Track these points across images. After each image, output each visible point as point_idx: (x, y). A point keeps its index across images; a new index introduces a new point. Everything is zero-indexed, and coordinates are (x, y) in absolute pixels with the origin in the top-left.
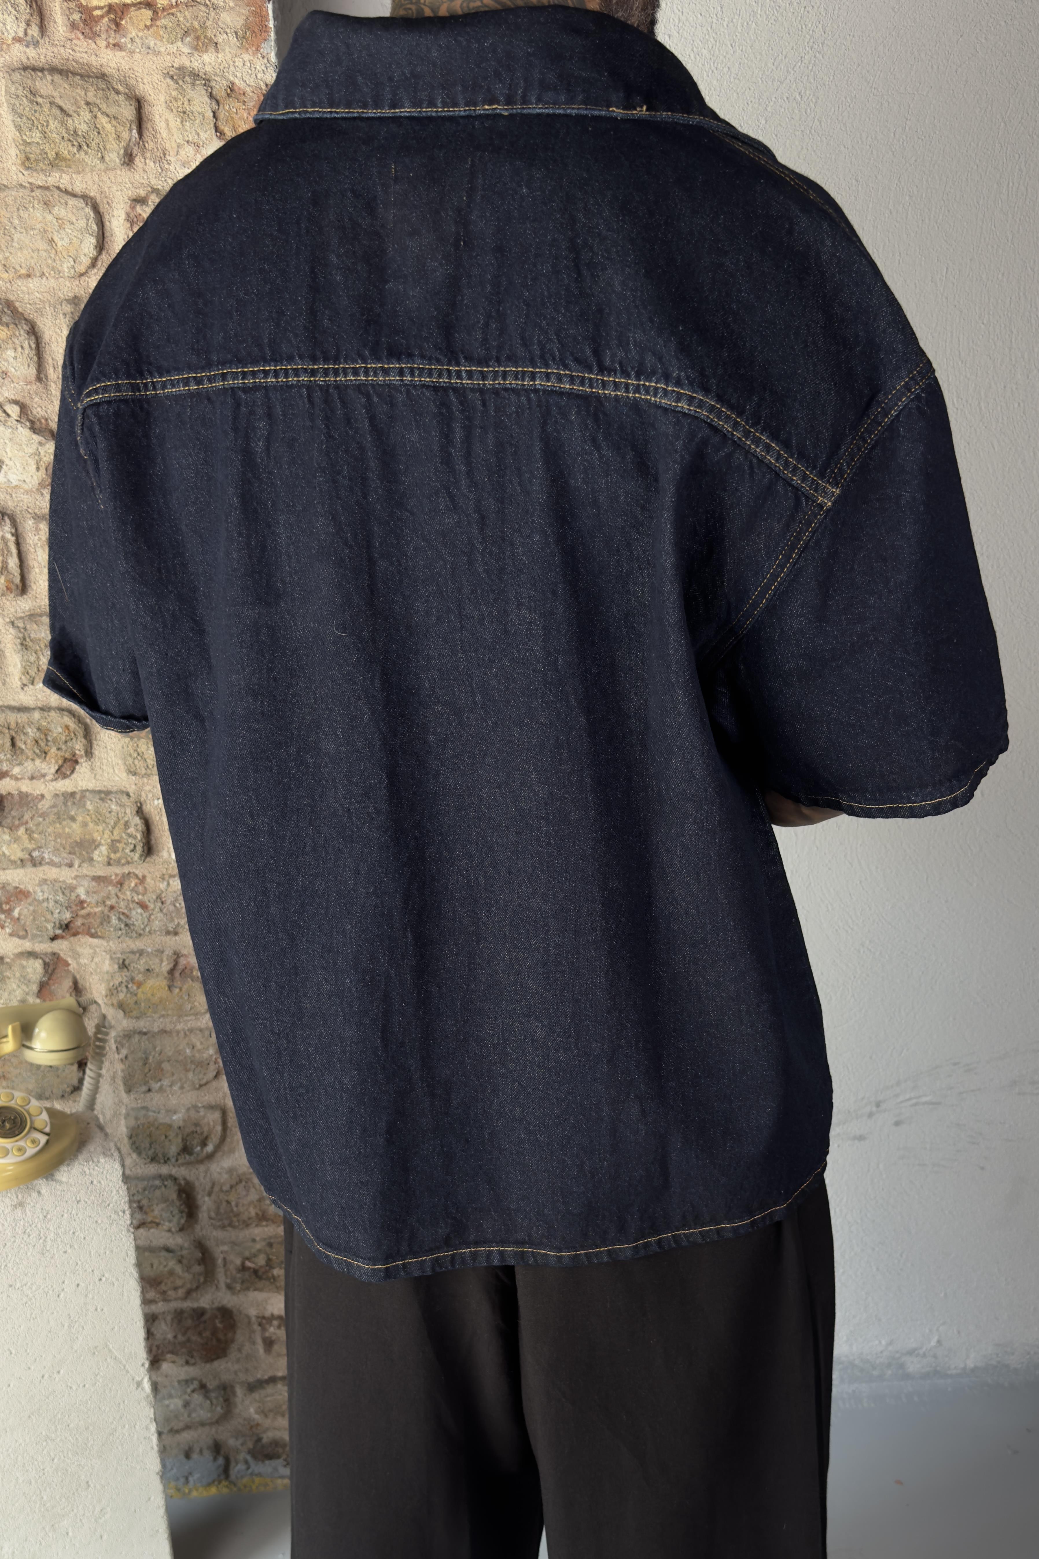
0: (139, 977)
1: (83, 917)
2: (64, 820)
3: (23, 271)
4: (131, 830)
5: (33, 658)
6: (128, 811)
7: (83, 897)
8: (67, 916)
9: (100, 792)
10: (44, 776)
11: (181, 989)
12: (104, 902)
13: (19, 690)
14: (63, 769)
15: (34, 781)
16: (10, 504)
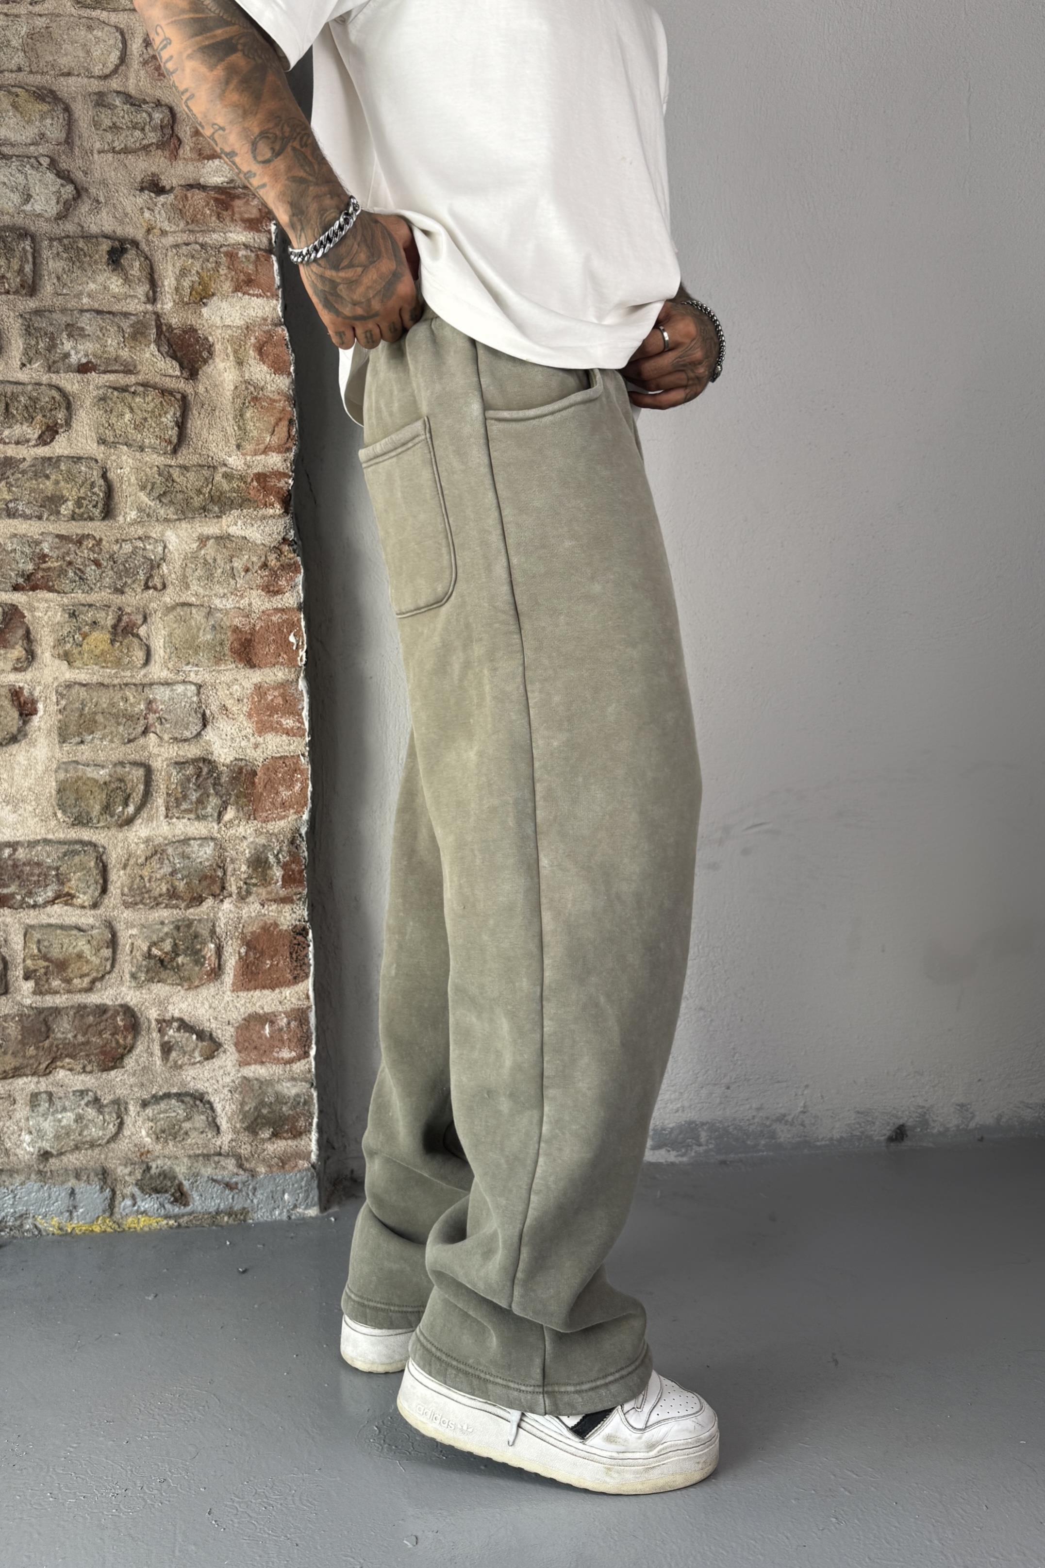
0: (86, 629)
1: (44, 570)
2: (40, 477)
3: (65, 70)
4: (96, 490)
5: (33, 343)
6: (95, 473)
7: (46, 551)
8: (30, 567)
9: (73, 457)
10: (28, 441)
11: (121, 643)
12: (64, 557)
13: (18, 370)
14: (45, 438)
15: (20, 446)
16: (32, 228)
